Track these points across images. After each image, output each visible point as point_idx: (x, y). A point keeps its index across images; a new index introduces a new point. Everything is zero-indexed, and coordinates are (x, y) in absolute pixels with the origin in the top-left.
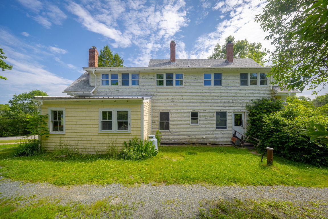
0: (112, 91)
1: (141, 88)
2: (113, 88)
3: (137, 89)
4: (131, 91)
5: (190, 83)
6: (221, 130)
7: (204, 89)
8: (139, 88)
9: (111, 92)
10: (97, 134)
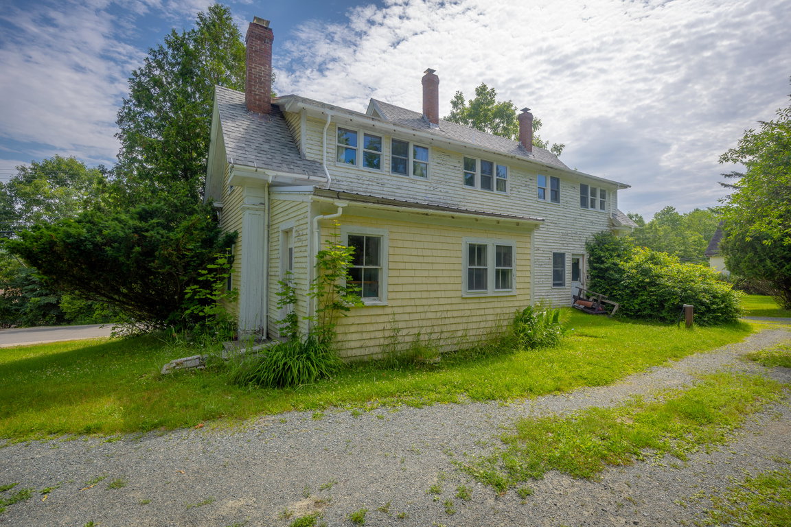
0: (368, 182)
1: (435, 185)
2: (370, 174)
3: (425, 188)
4: (412, 189)
5: (520, 190)
6: (559, 289)
7: (538, 205)
8: (429, 184)
9: (364, 186)
10: (460, 301)
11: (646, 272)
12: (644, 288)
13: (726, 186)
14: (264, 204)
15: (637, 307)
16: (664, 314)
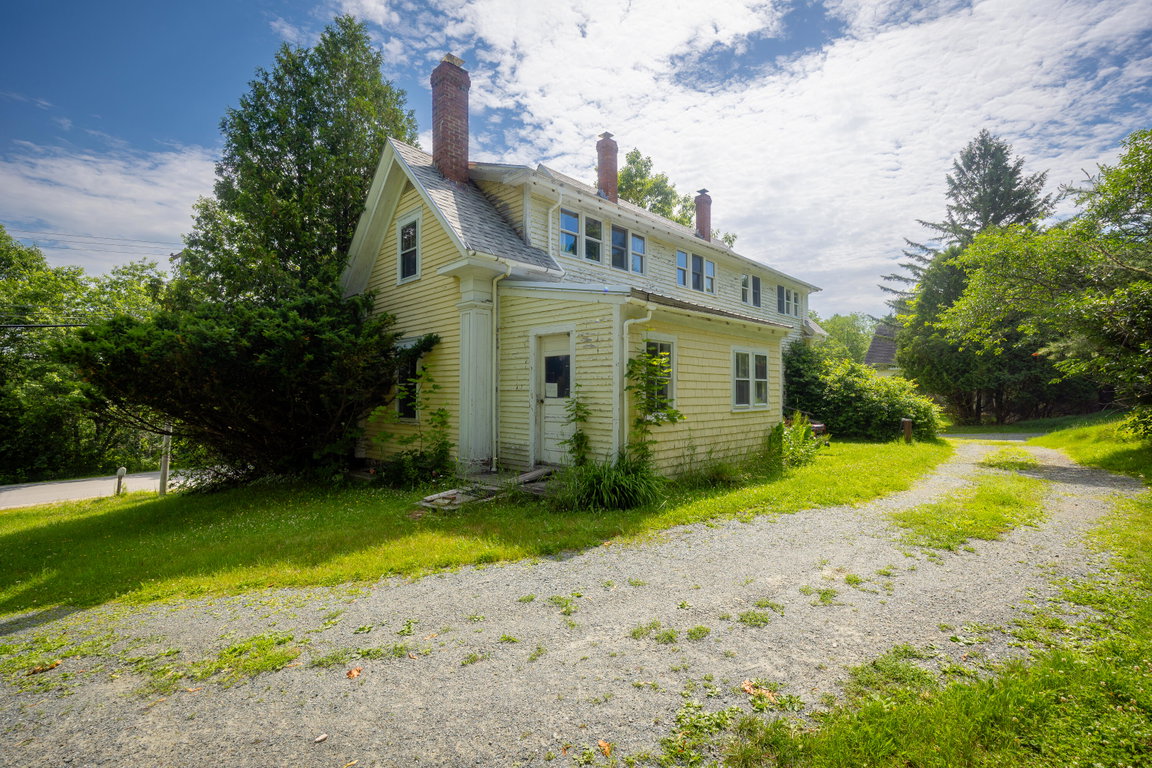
1: (651, 283)
2: (591, 268)
5: (726, 291)
8: (645, 281)
10: (729, 416)
11: (849, 386)
12: (849, 403)
13: (885, 289)
14: (491, 301)
15: (842, 425)
16: (870, 431)
